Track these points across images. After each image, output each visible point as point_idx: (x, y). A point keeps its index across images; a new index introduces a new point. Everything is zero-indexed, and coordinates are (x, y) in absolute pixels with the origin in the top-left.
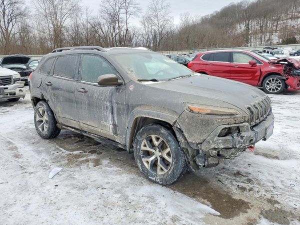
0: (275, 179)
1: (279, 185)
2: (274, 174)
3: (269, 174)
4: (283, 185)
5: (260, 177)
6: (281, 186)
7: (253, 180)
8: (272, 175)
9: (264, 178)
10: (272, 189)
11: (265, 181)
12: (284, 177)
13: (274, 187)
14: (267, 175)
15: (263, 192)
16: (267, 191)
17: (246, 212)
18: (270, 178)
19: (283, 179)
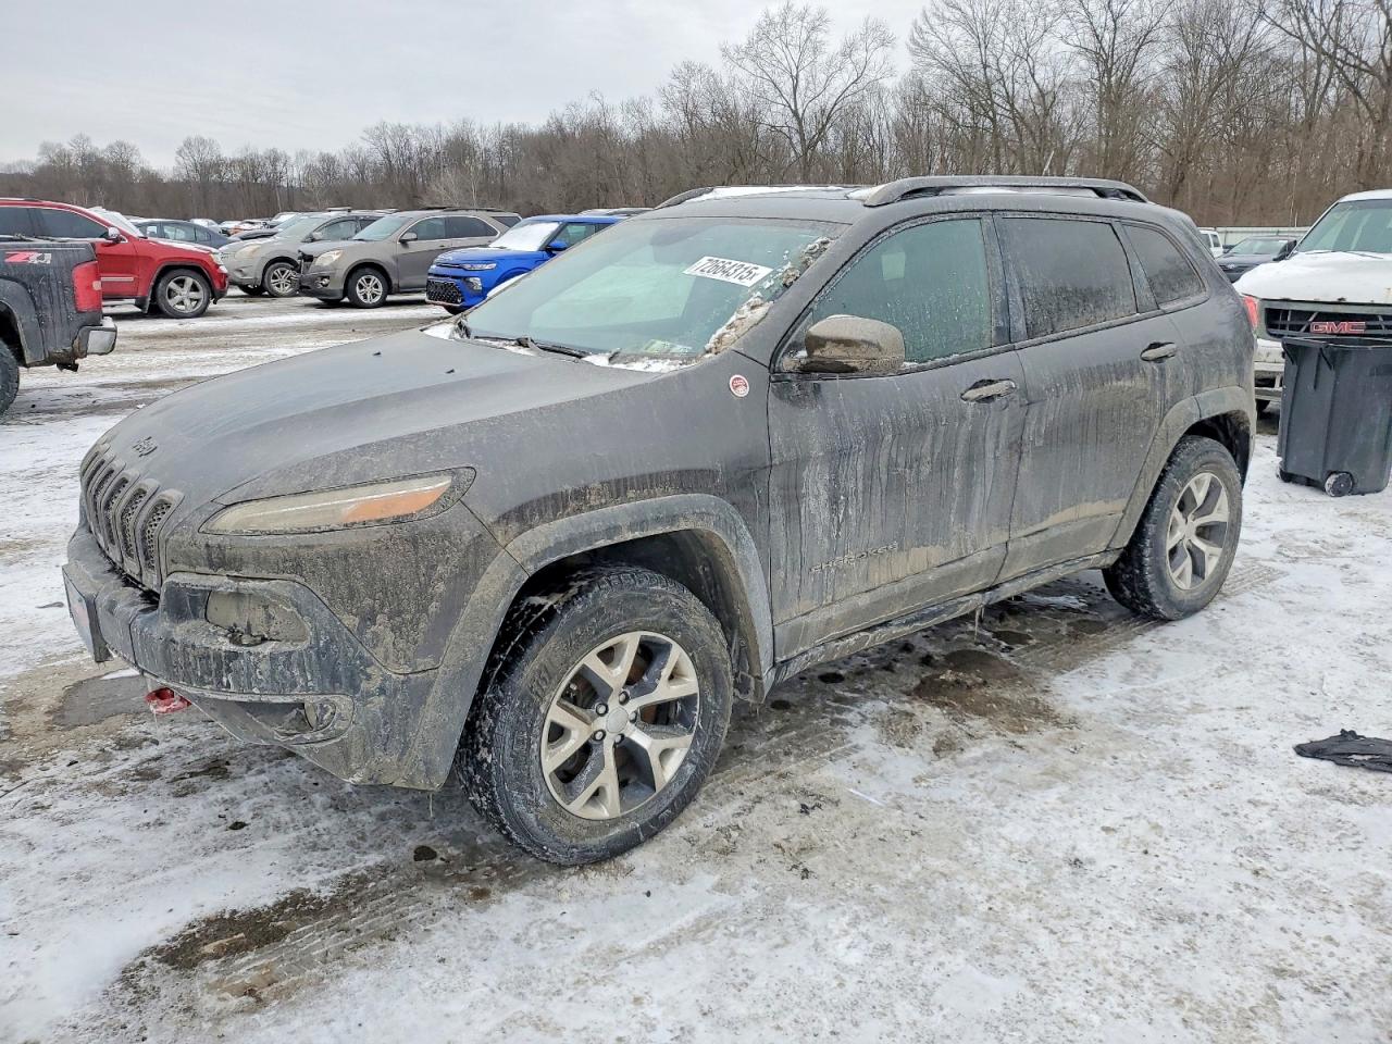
0: (65, 834)
1: (30, 826)
2: (92, 857)
3: (109, 840)
4: (14, 836)
5: (126, 808)
6: (20, 825)
7: (139, 784)
8: (95, 844)
9: (106, 813)
10: (38, 798)
11: (92, 808)
12: (35, 866)
13: (38, 807)
14: (110, 832)
15: (58, 770)
16: (48, 783)
17: (49, 713)
18: (90, 829)
19: (33, 856)
